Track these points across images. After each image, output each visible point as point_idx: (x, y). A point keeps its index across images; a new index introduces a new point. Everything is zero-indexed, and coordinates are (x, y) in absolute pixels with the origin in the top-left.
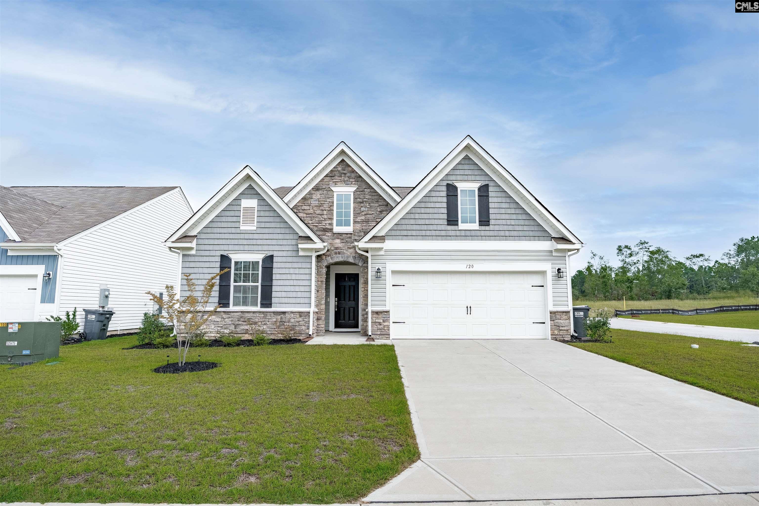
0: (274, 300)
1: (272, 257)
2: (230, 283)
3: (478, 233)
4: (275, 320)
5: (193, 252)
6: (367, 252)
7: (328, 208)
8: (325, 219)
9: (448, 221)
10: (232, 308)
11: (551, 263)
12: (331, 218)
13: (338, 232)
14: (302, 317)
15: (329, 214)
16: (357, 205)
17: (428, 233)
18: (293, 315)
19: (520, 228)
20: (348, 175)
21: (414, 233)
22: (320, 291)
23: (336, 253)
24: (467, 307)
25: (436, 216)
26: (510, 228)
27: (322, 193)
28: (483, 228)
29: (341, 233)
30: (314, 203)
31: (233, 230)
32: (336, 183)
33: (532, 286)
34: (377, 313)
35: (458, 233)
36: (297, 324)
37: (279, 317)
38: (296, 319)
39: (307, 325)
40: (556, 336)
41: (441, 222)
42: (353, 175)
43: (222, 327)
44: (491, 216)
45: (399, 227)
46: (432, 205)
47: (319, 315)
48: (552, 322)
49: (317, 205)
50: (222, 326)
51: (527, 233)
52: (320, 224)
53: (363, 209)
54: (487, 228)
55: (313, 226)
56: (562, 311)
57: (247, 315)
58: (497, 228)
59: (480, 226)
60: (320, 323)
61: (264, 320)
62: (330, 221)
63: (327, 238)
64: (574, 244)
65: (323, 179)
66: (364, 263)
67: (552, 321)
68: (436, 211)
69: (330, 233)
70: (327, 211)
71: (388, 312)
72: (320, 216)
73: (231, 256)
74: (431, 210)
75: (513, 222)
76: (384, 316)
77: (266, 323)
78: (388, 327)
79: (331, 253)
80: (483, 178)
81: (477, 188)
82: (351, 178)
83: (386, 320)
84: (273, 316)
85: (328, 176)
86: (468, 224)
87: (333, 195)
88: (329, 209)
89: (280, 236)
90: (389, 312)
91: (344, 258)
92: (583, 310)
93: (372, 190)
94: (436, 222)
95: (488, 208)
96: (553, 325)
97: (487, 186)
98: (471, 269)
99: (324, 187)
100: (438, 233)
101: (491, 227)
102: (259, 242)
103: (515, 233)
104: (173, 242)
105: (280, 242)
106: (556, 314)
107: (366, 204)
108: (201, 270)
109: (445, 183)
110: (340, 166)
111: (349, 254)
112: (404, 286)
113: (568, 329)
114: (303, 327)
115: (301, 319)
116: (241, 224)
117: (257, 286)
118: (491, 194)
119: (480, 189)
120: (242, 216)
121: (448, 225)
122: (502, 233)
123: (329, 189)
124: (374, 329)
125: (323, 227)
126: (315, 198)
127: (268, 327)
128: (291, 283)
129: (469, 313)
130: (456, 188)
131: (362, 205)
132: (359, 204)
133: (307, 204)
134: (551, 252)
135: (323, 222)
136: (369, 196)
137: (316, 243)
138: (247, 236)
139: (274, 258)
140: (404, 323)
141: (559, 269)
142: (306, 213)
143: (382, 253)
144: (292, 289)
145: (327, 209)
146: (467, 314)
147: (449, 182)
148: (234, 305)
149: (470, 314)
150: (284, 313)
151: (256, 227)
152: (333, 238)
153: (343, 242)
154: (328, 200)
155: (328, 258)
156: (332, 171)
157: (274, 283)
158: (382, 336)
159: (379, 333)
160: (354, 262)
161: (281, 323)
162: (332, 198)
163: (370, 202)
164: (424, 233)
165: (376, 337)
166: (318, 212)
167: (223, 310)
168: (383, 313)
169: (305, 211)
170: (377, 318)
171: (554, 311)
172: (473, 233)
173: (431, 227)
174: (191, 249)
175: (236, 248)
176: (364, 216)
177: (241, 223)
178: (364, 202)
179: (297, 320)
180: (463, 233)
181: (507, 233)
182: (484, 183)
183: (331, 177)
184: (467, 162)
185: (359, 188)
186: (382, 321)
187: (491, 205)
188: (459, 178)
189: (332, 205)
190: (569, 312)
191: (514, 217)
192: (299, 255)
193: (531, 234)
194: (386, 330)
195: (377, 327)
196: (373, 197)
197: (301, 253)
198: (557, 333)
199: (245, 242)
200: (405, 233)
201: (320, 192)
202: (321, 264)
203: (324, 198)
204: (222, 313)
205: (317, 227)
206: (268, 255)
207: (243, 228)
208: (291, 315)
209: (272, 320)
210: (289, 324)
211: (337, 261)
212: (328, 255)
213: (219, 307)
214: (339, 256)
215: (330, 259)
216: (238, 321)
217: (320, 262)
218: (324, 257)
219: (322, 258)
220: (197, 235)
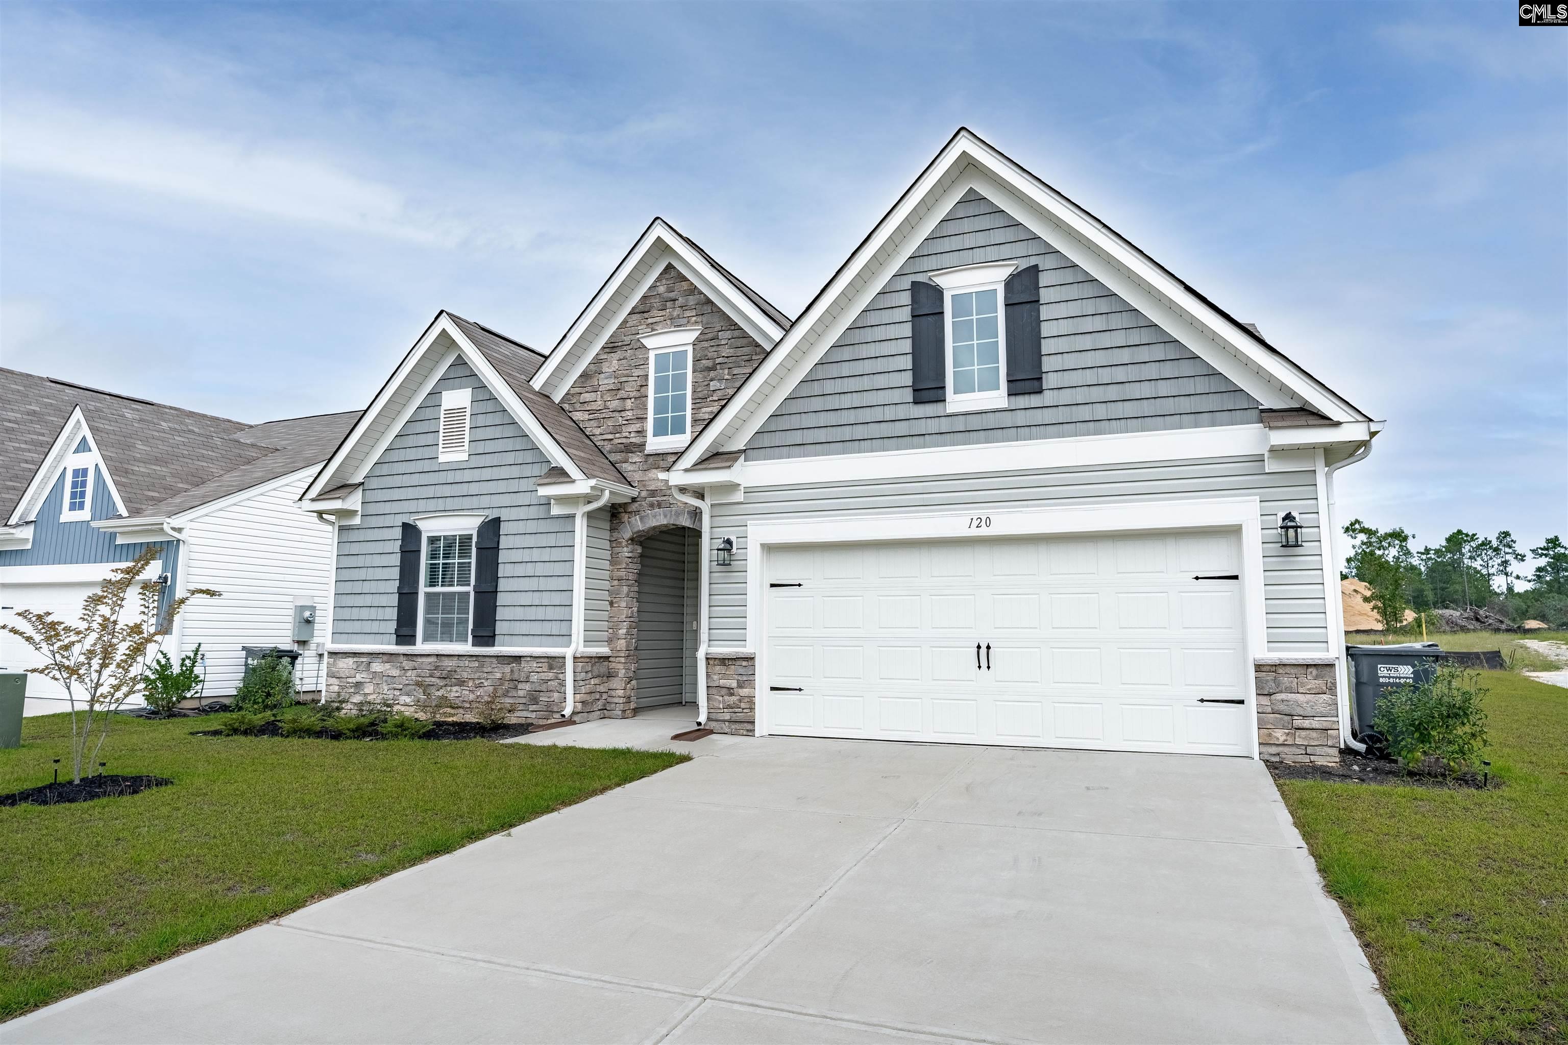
0: (500, 628)
1: (497, 521)
2: (417, 588)
3: (1007, 419)
4: (498, 676)
5: (357, 521)
6: (701, 496)
7: (634, 393)
8: (627, 420)
9: (914, 390)
10: (421, 646)
11: (1258, 498)
12: (642, 416)
13: (655, 452)
14: (552, 668)
15: (638, 408)
16: (701, 376)
17: (860, 432)
18: (535, 664)
19: (1146, 390)
20: (681, 301)
21: (821, 435)
23: (652, 506)
24: (979, 647)
25: (881, 381)
26: (1113, 393)
27: (622, 357)
28: (1022, 401)
29: (661, 452)
30: (605, 382)
31: (426, 466)
32: (652, 327)
33: (1197, 578)
34: (724, 661)
35: (945, 425)
36: (544, 688)
37: (507, 669)
38: (542, 674)
39: (562, 688)
40: (1280, 749)
41: (896, 396)
42: (692, 300)
43: (401, 689)
44: (1048, 364)
45: (783, 423)
46: (872, 350)
48: (1265, 701)
49: (612, 387)
50: (401, 686)
51: (1169, 406)
52: (617, 435)
53: (714, 385)
54: (1034, 400)
55: (604, 440)
56: (1301, 662)
57: (447, 662)
58: (1066, 397)
59: (1013, 398)
60: (614, 686)
61: (478, 674)
62: (638, 425)
63: (632, 469)
64: (1338, 424)
65: (625, 322)
67: (1265, 697)
68: (880, 365)
69: (638, 455)
70: (633, 400)
71: (750, 659)
72: (617, 414)
73: (421, 525)
74: (868, 366)
75: (1120, 374)
76: (741, 671)
77: (482, 683)
78: (751, 700)
79: (640, 505)
80: (1021, 249)
81: (1003, 283)
82: (686, 308)
83: (747, 681)
84: (495, 666)
85: (636, 311)
86: (977, 395)
87: (647, 359)
88: (638, 394)
89: (515, 471)
90: (753, 659)
91: (668, 517)
92: (1410, 659)
93: (737, 333)
94: (882, 397)
95: (1037, 339)
96: (1269, 710)
97: (1034, 270)
98: (984, 531)
99: (627, 339)
100: (886, 430)
101: (1048, 398)
102: (474, 489)
103: (1129, 409)
104: (313, 500)
105: (514, 486)
106: (1280, 671)
107: (721, 371)
108: (369, 561)
109: (906, 283)
110: (664, 281)
112: (800, 585)
113: (1325, 725)
114: (556, 695)
115: (551, 675)
116: (441, 450)
117: (468, 593)
118: (1045, 295)
119: (1009, 284)
120: (441, 431)
121: (916, 402)
122: (1084, 413)
123: (639, 344)
124: (716, 704)
125: (624, 441)
126: (607, 370)
128: (533, 584)
129: (984, 664)
130: (939, 293)
131: (712, 374)
132: (706, 373)
133: (590, 389)
134: (1260, 459)
135: (623, 427)
136: (728, 351)
137: (573, 481)
138: (450, 477)
139: (502, 524)
140: (800, 690)
141: (1288, 517)
142: (588, 411)
143: (739, 496)
144: (536, 599)
145: (632, 395)
146: (980, 667)
147: (921, 278)
148: (426, 639)
149: (989, 667)
150: (518, 658)
151: (467, 454)
152: (645, 467)
154: (637, 372)
155: (633, 519)
156: (644, 297)
157: (502, 585)
158: (737, 726)
159: (727, 717)
161: (511, 685)
162: (644, 366)
163: (730, 365)
164: (847, 433)
165: (722, 728)
166: (614, 404)
167: (402, 652)
168: (738, 663)
169: (586, 405)
170: (724, 676)
171: (1270, 662)
172: (991, 421)
173: (867, 415)
174: (352, 513)
175: (431, 505)
176: (716, 403)
177: (441, 446)
178: (718, 367)
179: (544, 676)
180: (960, 424)
181: (1101, 411)
182: (1024, 264)
183: (643, 313)
184: (972, 209)
185: (706, 331)
186: (734, 684)
187: (1046, 329)
188: (947, 260)
189: (643, 384)
190: (1331, 666)
191: (1125, 356)
192: (553, 513)
193: (1186, 405)
194: (745, 711)
195: (724, 701)
196: (740, 352)
197: (556, 510)
198: (1282, 739)
199: (447, 491)
200: (797, 437)
201: (619, 354)
202: (620, 536)
203: (627, 368)
204: (402, 658)
205: (612, 442)
206: (490, 518)
207: (443, 458)
208: (531, 664)
209: (493, 675)
210: (527, 687)
211: (654, 525)
212: (635, 510)
213: (397, 644)
214: (658, 514)
215: (637, 522)
216: (431, 676)
217: (616, 531)
218: (625, 517)
219: (620, 519)
220: (363, 481)
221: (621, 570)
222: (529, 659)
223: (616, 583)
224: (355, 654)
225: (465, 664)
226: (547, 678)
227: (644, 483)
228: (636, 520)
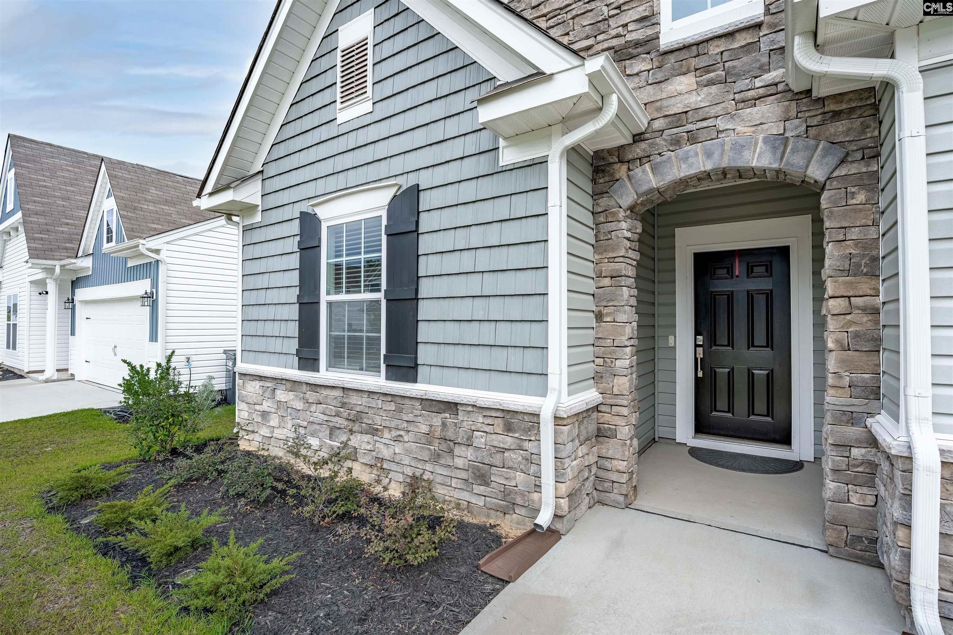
0: (424, 354)
1: (414, 192)
2: (318, 296)
4: (425, 429)
5: (258, 218)
10: (325, 373)
13: (681, 44)
14: (515, 432)
18: (481, 420)
22: (608, 314)
23: (676, 142)
31: (323, 133)
36: (497, 459)
37: (437, 420)
38: (494, 437)
39: (533, 468)
43: (306, 428)
47: (607, 417)
50: (305, 424)
57: (354, 399)
60: (610, 454)
61: (396, 423)
66: (843, 162)
69: (644, 60)
73: (320, 213)
77: (400, 436)
84: (418, 413)
91: (716, 156)
102: (381, 150)
104: (209, 195)
108: (270, 264)
111: (745, 130)
114: (520, 477)
115: (508, 441)
116: (338, 107)
117: (378, 302)
120: (339, 81)
127: (408, 452)
128: (475, 285)
137: (551, 77)
138: (351, 141)
139: (422, 195)
144: (478, 309)
148: (330, 365)
150: (453, 406)
151: (371, 102)
152: (660, 76)
153: (711, 83)
155: (638, 172)
157: (425, 288)
160: (775, 166)
161: (444, 447)
167: (303, 379)
174: (250, 209)
175: (331, 183)
177: (339, 101)
179: (496, 440)
192: (501, 164)
197: (508, 157)
199: (348, 160)
202: (613, 203)
204: (304, 387)
206: (404, 188)
207: (342, 117)
208: (474, 417)
209: (417, 426)
210: (470, 453)
211: (682, 175)
212: (641, 154)
213: (300, 368)
214: (692, 153)
215: (647, 175)
216: (337, 415)
217: (605, 195)
218: (622, 171)
219: (612, 175)
220: (262, 169)
221: (617, 260)
222: (470, 409)
223: (607, 282)
224: (261, 378)
225: (377, 404)
226: (502, 446)
227: (658, 104)
228: (644, 171)
